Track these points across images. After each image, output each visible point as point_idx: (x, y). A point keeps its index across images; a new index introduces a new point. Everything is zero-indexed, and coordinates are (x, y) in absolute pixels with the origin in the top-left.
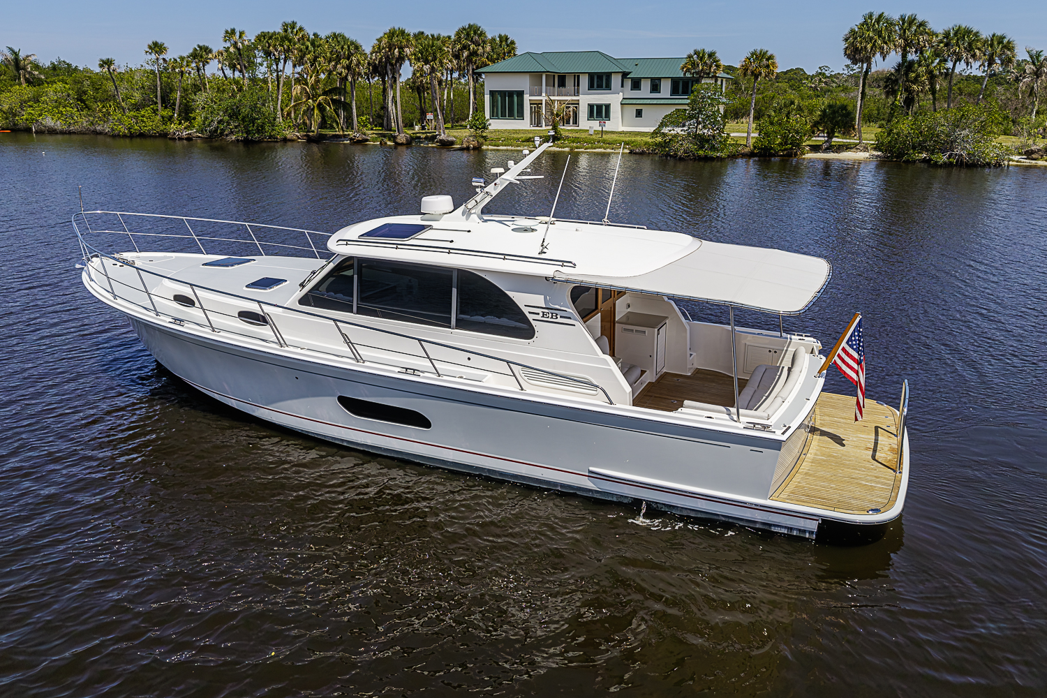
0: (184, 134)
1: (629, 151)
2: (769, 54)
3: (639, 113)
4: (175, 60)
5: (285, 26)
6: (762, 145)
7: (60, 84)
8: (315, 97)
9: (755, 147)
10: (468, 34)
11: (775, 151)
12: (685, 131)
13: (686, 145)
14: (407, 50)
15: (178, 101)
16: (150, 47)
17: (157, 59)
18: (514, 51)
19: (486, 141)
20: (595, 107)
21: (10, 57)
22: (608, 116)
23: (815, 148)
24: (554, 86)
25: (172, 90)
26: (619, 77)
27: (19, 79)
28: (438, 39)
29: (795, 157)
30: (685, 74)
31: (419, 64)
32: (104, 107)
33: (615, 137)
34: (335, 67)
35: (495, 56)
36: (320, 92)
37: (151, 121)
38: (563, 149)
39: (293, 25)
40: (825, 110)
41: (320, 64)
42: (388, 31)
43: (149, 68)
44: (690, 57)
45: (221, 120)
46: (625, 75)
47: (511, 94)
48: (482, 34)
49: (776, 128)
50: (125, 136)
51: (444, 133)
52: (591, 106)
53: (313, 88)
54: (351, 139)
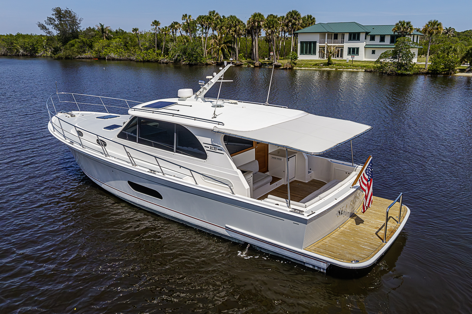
0: (165, 61)
1: (364, 70)
2: (438, 23)
3: (373, 52)
4: (163, 28)
5: (210, 13)
6: (432, 69)
7: (118, 39)
8: (220, 45)
9: (429, 70)
10: (292, 15)
11: (440, 71)
12: (391, 61)
13: (392, 68)
14: (261, 23)
15: (163, 46)
16: (153, 23)
17: (156, 28)
18: (314, 22)
19: (296, 65)
20: (352, 49)
21: (100, 28)
22: (358, 53)
23: (462, 71)
24: (332, 39)
25: (162, 42)
26: (364, 34)
27: (103, 37)
28: (276, 17)
29: (451, 75)
30: (394, 33)
31: (266, 29)
32: (134, 49)
33: (359, 63)
34: (229, 31)
35: (305, 25)
36: (222, 42)
37: (152, 55)
38: (332, 69)
39: (214, 12)
40: (469, 51)
41: (223, 30)
42: (253, 14)
43: (153, 32)
44: (397, 24)
45: (179, 55)
46: (367, 34)
47: (310, 43)
48: (298, 15)
49: (441, 60)
50: (141, 62)
51: (276, 61)
52: (349, 49)
53: (219, 41)
54: (235, 64)
